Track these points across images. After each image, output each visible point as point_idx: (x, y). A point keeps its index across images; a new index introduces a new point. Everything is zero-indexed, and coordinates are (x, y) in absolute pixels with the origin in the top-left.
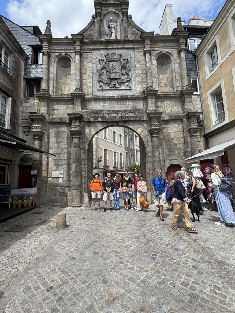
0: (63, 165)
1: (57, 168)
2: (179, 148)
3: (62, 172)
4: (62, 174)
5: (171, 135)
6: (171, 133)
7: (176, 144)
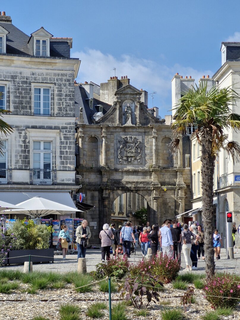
0: (96, 218)
1: (93, 220)
2: (172, 209)
3: (96, 223)
4: (96, 224)
5: (167, 200)
6: (168, 199)
7: (170, 207)
